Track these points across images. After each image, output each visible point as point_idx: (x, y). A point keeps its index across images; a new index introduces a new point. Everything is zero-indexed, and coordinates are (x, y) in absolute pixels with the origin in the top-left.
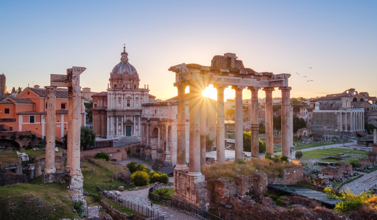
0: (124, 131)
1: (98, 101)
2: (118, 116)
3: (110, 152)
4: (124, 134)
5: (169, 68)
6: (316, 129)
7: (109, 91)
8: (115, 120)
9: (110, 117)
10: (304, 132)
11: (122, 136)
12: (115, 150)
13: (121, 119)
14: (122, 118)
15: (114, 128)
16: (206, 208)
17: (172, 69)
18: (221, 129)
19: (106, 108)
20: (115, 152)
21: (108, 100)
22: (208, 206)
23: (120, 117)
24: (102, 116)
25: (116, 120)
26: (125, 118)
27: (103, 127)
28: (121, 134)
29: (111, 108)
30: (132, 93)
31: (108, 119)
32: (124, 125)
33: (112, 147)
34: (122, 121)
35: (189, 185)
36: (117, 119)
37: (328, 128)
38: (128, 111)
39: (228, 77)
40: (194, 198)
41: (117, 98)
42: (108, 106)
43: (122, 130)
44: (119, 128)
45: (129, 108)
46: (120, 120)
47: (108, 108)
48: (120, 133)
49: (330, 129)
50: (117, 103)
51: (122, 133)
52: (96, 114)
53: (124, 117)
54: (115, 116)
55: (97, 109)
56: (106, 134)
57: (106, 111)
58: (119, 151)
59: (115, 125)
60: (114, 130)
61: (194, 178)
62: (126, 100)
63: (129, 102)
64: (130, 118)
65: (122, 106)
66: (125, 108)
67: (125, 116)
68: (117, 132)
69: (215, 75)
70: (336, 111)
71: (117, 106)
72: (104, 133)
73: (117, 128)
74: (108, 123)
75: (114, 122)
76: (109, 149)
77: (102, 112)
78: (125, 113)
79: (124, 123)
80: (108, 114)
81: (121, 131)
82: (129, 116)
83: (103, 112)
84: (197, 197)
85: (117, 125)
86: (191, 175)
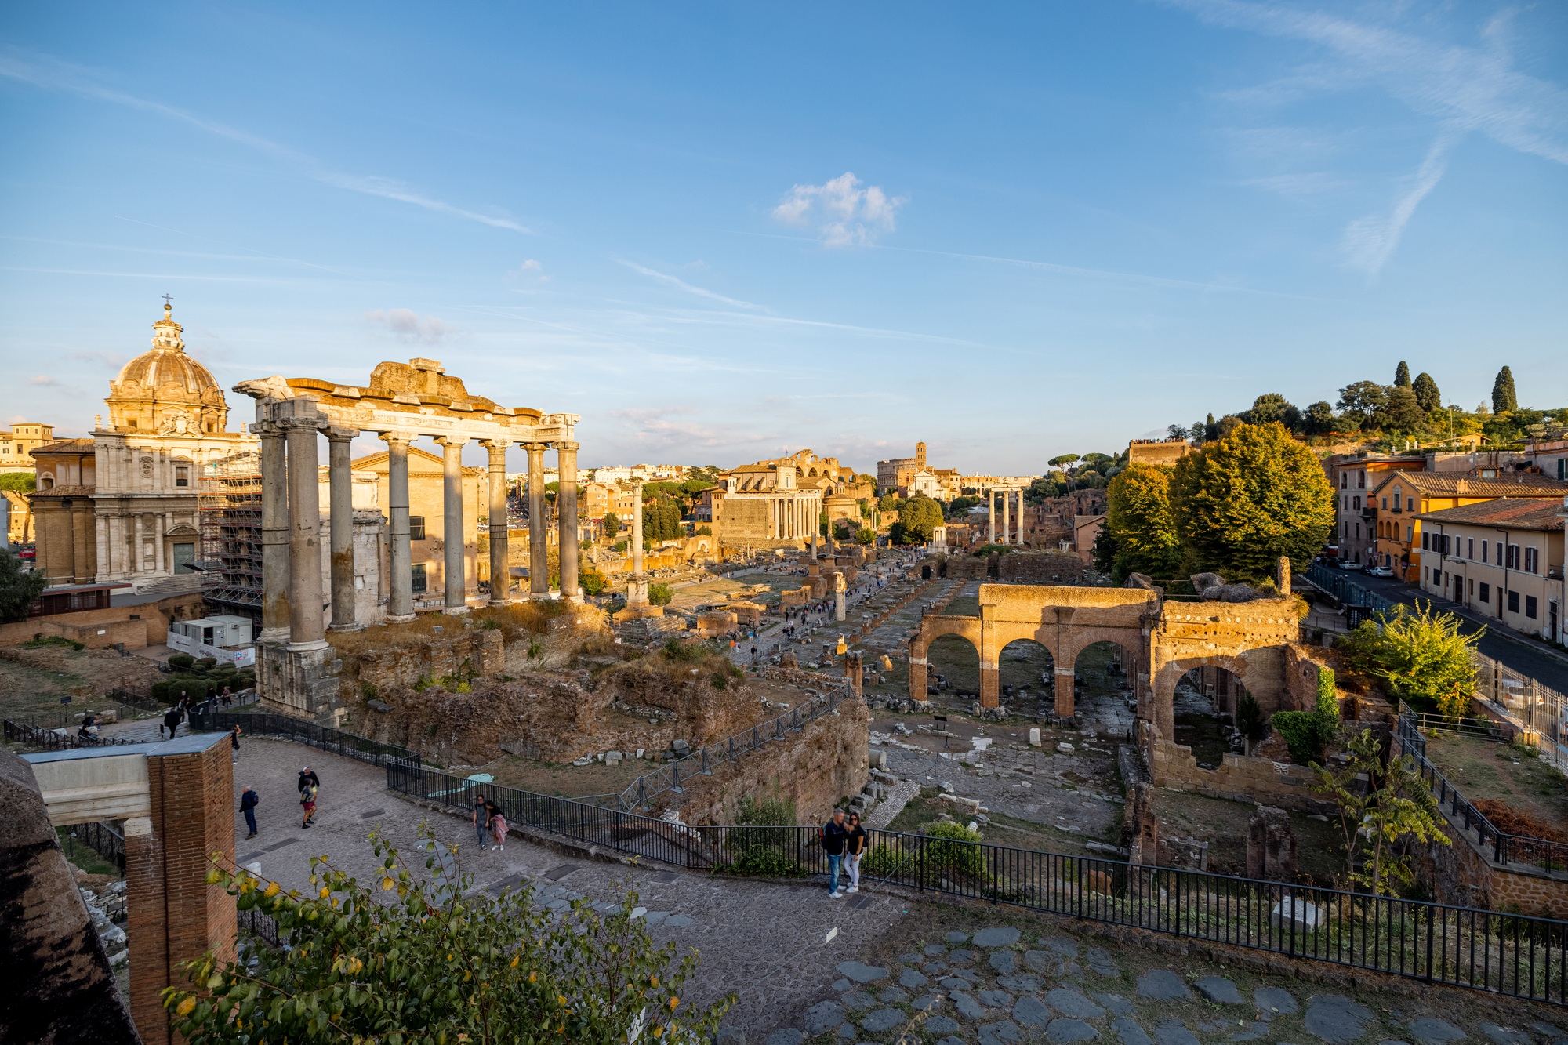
0: (165, 560)
1: (60, 469)
2: (142, 515)
3: (96, 623)
4: (166, 568)
5: (236, 385)
6: (731, 535)
7: (99, 439)
8: (131, 529)
9: (107, 517)
10: (701, 542)
11: (162, 574)
12: (123, 616)
13: (154, 523)
14: (159, 521)
15: (126, 553)
16: (333, 722)
17: (240, 387)
18: (398, 537)
19: (92, 490)
20: (119, 624)
21: (98, 466)
22: (341, 717)
23: (149, 518)
24: (75, 515)
25: (134, 526)
26: (169, 521)
27: (80, 551)
28: (155, 569)
29: (114, 491)
30: (194, 445)
31: (101, 525)
32: (165, 542)
33: (109, 607)
34: (159, 528)
35: (291, 674)
36: (139, 525)
37: (753, 532)
38: (178, 498)
39: (417, 415)
40: (302, 702)
41: (136, 461)
42: (99, 484)
43: (160, 557)
44: (144, 550)
45: (184, 492)
46: (150, 527)
47: (97, 491)
48: (149, 566)
49: (756, 536)
50: (137, 475)
51: (160, 565)
52: (50, 511)
53: (164, 516)
54: (128, 516)
55: (52, 493)
56: (92, 570)
57: (93, 501)
58: (138, 617)
59: (131, 540)
60: (126, 557)
61: (300, 656)
62: (174, 467)
63: (184, 471)
64: (189, 520)
65: (158, 485)
66: (169, 492)
67: (168, 515)
68: (140, 566)
69: (379, 408)
70: (767, 497)
71: (136, 484)
72: (87, 568)
73: (139, 551)
74: (101, 538)
75: (124, 532)
76: (94, 613)
77: (76, 504)
78: (172, 504)
79: (165, 536)
80: (100, 509)
81: (155, 561)
82: (183, 515)
83: (83, 501)
84: (309, 699)
85: (139, 541)
86: (294, 649)
